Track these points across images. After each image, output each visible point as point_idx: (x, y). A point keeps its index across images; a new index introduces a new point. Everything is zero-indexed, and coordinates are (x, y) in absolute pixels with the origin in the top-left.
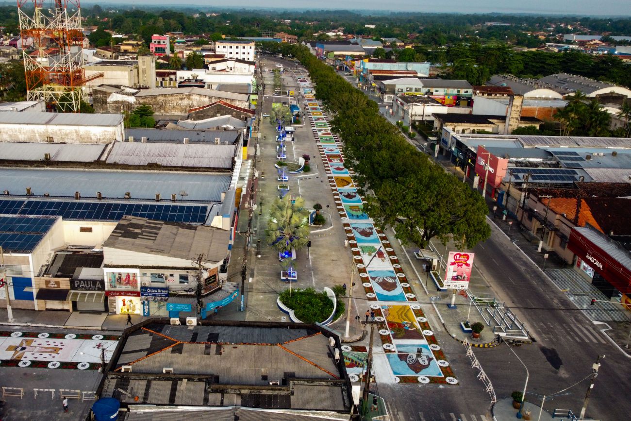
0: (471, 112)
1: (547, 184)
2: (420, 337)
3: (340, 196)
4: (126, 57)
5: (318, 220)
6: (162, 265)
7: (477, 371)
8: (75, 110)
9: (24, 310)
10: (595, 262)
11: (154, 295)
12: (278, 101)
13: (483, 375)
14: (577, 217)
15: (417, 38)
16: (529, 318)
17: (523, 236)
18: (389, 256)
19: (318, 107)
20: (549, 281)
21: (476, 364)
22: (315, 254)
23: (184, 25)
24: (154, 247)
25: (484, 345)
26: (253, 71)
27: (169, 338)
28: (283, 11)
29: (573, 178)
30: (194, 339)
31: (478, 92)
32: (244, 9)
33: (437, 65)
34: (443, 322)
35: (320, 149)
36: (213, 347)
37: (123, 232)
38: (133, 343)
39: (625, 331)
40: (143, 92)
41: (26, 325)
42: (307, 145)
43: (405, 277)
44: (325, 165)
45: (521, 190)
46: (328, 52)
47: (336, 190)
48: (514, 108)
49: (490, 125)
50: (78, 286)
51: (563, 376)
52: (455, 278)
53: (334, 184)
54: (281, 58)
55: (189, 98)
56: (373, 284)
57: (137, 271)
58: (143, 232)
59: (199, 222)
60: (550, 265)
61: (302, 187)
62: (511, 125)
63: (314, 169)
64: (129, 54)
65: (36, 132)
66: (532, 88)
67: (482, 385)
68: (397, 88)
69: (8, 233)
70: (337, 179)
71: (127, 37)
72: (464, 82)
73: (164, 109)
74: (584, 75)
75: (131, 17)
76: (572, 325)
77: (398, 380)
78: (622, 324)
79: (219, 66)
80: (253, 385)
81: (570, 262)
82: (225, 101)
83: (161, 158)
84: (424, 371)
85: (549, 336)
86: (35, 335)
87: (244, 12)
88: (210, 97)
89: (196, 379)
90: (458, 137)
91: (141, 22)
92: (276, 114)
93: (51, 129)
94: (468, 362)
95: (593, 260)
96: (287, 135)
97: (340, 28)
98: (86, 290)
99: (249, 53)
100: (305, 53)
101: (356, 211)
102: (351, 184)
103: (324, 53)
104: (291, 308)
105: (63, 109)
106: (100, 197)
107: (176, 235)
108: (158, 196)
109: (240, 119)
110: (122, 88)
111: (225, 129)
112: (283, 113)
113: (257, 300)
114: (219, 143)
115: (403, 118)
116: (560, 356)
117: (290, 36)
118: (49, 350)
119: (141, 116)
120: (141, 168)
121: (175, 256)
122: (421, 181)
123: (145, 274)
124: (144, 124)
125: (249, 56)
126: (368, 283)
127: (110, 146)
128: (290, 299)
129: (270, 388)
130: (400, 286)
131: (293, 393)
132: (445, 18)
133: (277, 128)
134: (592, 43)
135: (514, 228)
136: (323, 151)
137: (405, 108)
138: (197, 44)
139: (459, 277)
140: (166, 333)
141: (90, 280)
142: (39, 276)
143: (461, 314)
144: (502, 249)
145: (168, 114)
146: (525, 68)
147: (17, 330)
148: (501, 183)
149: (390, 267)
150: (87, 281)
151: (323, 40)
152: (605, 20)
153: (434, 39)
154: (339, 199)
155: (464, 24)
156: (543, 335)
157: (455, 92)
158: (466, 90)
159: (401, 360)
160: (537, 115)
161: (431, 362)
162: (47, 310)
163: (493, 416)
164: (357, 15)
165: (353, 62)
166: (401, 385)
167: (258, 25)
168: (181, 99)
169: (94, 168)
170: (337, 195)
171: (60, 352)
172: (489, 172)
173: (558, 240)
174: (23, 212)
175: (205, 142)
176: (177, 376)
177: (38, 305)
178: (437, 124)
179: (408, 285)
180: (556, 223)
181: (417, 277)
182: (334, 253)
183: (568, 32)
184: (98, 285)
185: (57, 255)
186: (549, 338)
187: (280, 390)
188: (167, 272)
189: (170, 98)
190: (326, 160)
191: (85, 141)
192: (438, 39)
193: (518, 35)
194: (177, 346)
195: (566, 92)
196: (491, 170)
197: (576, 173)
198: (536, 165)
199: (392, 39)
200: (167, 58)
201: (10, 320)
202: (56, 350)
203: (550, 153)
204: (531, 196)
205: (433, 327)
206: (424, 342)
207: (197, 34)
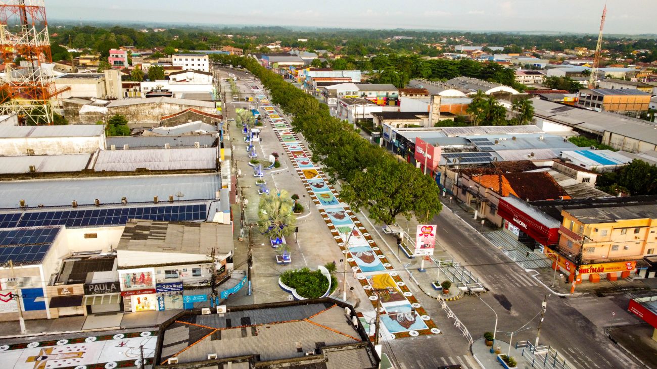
0: (399, 110)
1: (471, 165)
2: (403, 298)
3: (311, 186)
4: (86, 70)
5: (298, 209)
6: (175, 262)
7: (453, 320)
8: (49, 122)
9: (35, 320)
10: (520, 223)
11: (169, 290)
12: (239, 107)
13: (458, 323)
14: (501, 189)
15: (343, 50)
16: (480, 272)
17: (461, 207)
18: (363, 233)
19: (274, 110)
20: (487, 241)
21: (451, 314)
22: (301, 238)
23: (136, 40)
24: (166, 246)
25: (453, 298)
26: (211, 81)
27: (206, 327)
28: (223, 27)
29: (489, 159)
30: (229, 325)
31: (403, 93)
32: (188, 25)
33: (366, 72)
34: (418, 284)
35: (284, 146)
36: (249, 329)
37: (132, 234)
38: (171, 336)
39: (549, 275)
40: (113, 103)
41: (41, 334)
42: (272, 144)
43: (380, 250)
44: (292, 160)
45: (454, 171)
46: (272, 63)
47: (306, 182)
48: (434, 106)
49: (417, 120)
50: (93, 290)
51: (515, 315)
52: (424, 247)
53: (303, 176)
54: (232, 69)
55: (160, 107)
56: (355, 259)
57: (152, 270)
58: (151, 232)
59: (201, 219)
60: (487, 229)
61: (277, 181)
62: (433, 119)
63: (283, 165)
64: (88, 68)
65: (15, 145)
66: (442, 89)
67: (459, 331)
68: (338, 92)
69: (11, 246)
70: (305, 172)
71: (82, 51)
72: (391, 85)
73: (136, 117)
74: (478, 77)
75: (82, 32)
76: (512, 275)
77: (394, 337)
78: (545, 269)
79: (179, 77)
80: (292, 358)
81: (500, 225)
82: (194, 108)
83: (148, 164)
84: (412, 326)
85: (497, 285)
86: (54, 343)
87: (189, 28)
88: (180, 106)
89: (240, 360)
90: (397, 130)
91: (93, 37)
92: (242, 119)
93: (31, 142)
94: (444, 314)
95: (518, 222)
96: (254, 136)
97: (277, 42)
98: (101, 293)
99: (203, 65)
100: (254, 63)
101: (327, 198)
102: (317, 176)
103: (270, 64)
104: (293, 287)
105: (36, 121)
106: (98, 204)
107: (183, 232)
108: (156, 199)
109: (211, 124)
110: (92, 99)
111: (198, 133)
112: (247, 117)
113: (261, 284)
114: (198, 147)
115: (347, 117)
116: (509, 300)
117: (236, 49)
118: (72, 355)
119: (116, 125)
120: (130, 173)
121: (187, 252)
122: (385, 170)
123: (158, 272)
124: (120, 133)
125: (204, 67)
126: (351, 259)
127: (95, 155)
128: (290, 279)
129: (307, 358)
130: (377, 258)
131: (327, 360)
132: (362, 32)
133: (243, 130)
134: (476, 52)
135: (453, 202)
136: (287, 149)
137: (348, 108)
138: (154, 57)
139: (426, 245)
140: (200, 323)
141: (105, 283)
142: (50, 285)
143: (430, 276)
144: (448, 220)
145: (140, 122)
146: (433, 73)
147: (32, 341)
148: (437, 166)
149: (366, 243)
150: (102, 284)
151: (265, 53)
152: (482, 34)
153: (357, 51)
154: (310, 189)
155: (377, 38)
156: (493, 285)
157: (384, 94)
158: (393, 92)
159: (393, 320)
160: (451, 110)
161: (416, 318)
162: (60, 317)
163: (473, 354)
164: (289, 31)
165: (297, 71)
166: (397, 340)
167: (204, 39)
168: (153, 108)
169: (82, 177)
170: (308, 185)
171: (84, 355)
172: (428, 158)
173: (488, 209)
174: (22, 225)
175: (183, 146)
176: (222, 360)
177: (50, 313)
178: (375, 121)
179: (383, 257)
180: (486, 195)
181: (389, 249)
182: (316, 236)
183: (457, 44)
184: (113, 287)
185: (65, 263)
186: (498, 287)
187: (316, 358)
188: (180, 268)
189: (142, 108)
190: (292, 156)
191: (68, 153)
192: (360, 51)
193: (421, 47)
194: (215, 333)
195: (467, 91)
196: (429, 156)
197: (491, 155)
198: (460, 151)
199: (324, 51)
200: (126, 70)
201: (23, 332)
202: (79, 354)
203: (468, 141)
204: (463, 175)
205: (411, 289)
206: (407, 302)
207: (149, 49)
